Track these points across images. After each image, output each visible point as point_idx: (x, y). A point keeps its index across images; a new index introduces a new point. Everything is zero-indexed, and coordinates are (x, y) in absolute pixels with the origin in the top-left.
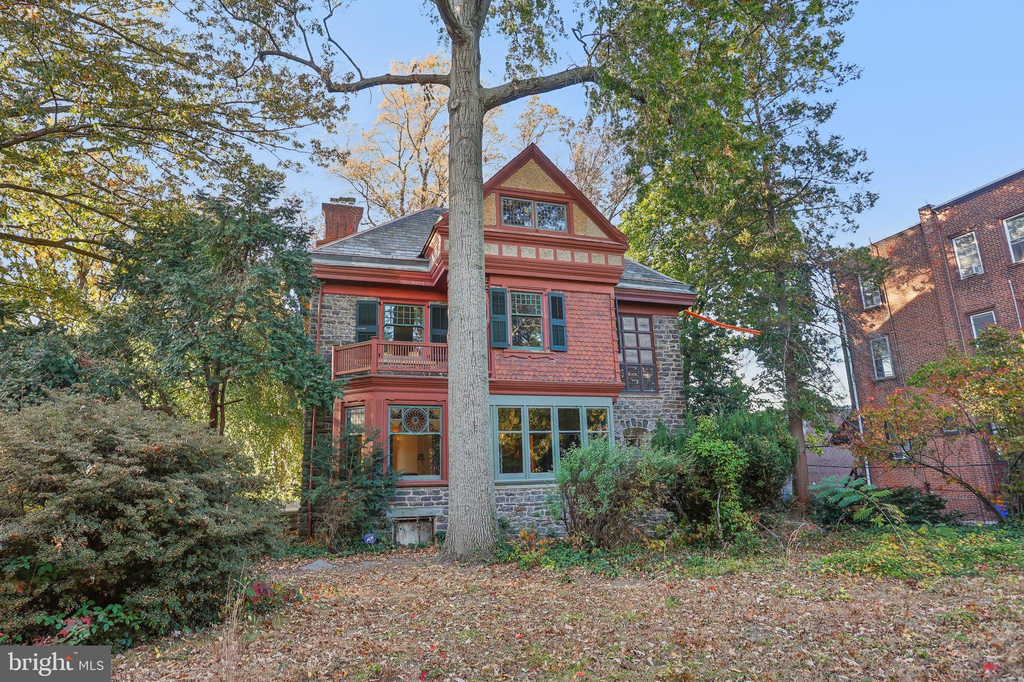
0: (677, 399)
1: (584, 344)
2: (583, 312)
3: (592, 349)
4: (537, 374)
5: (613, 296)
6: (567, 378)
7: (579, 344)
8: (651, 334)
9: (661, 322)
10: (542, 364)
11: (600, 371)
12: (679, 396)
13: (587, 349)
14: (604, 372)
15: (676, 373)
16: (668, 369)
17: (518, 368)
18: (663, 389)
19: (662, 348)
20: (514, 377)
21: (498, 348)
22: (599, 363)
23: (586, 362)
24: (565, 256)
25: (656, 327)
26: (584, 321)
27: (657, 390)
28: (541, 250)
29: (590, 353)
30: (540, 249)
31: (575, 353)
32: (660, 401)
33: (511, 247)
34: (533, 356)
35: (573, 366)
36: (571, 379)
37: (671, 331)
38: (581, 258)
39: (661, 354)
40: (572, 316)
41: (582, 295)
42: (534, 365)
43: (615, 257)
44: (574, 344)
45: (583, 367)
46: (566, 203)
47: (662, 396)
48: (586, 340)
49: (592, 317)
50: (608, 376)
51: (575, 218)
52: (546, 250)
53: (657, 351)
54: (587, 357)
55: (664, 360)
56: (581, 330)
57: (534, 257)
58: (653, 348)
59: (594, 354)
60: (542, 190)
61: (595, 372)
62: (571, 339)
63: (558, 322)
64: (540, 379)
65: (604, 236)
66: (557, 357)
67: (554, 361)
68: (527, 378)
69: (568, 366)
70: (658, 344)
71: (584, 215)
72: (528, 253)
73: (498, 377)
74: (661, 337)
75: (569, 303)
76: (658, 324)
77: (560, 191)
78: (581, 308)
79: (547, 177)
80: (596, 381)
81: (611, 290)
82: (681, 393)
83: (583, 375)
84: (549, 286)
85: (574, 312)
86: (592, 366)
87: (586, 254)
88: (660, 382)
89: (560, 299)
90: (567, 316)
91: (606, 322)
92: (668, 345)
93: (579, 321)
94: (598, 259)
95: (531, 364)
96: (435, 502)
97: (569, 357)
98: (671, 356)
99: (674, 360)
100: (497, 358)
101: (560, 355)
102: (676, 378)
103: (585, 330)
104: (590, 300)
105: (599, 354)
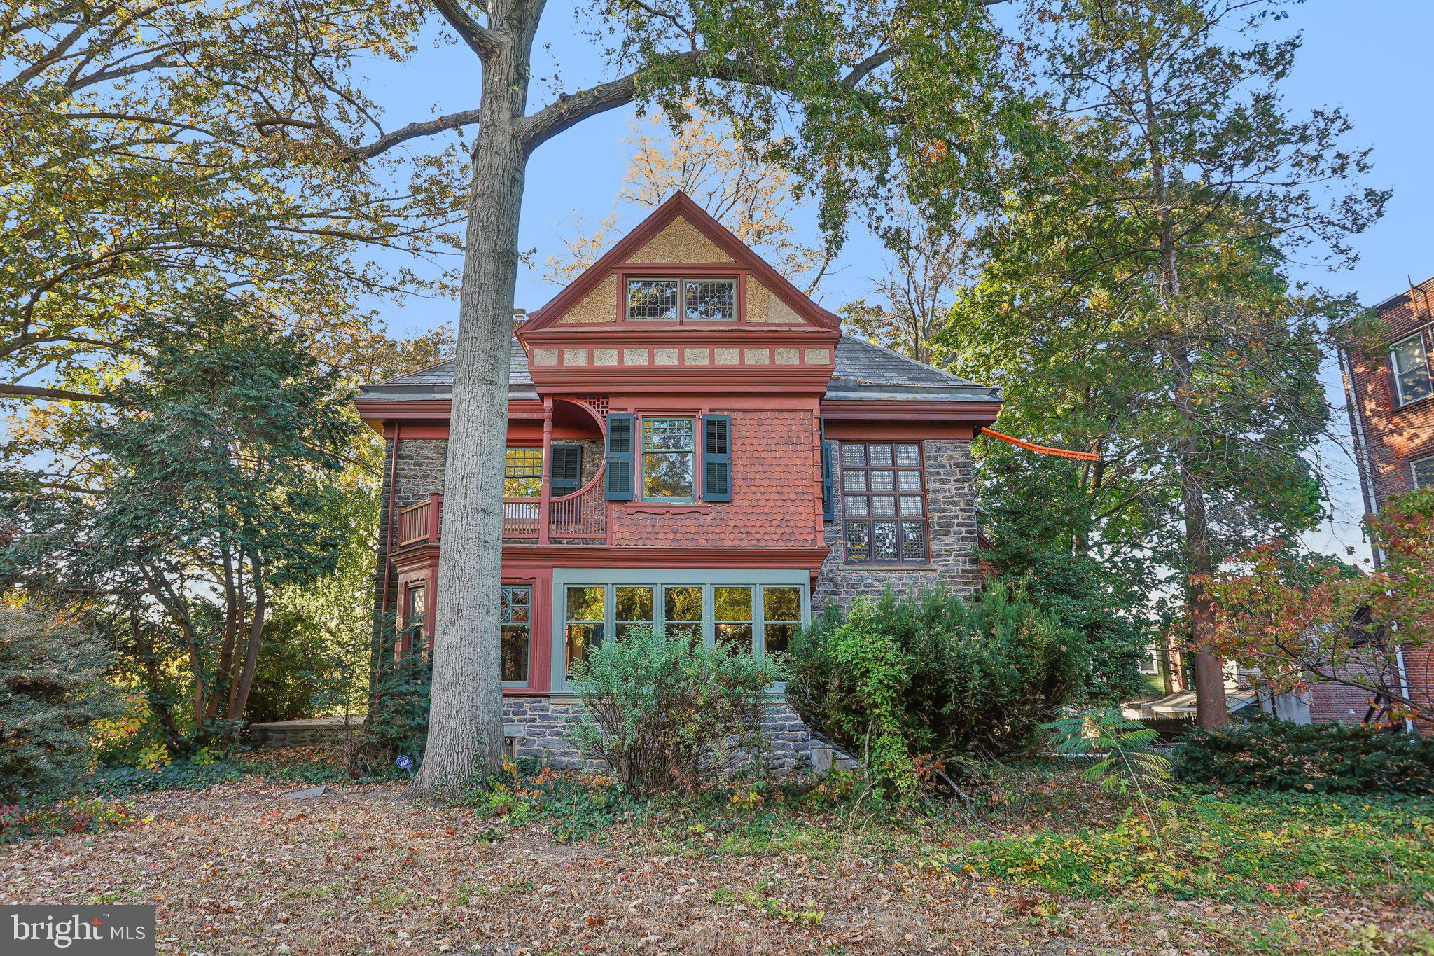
0: (963, 571)
1: (762, 489)
2: (764, 442)
3: (776, 497)
4: (679, 536)
5: (817, 412)
6: (729, 542)
7: (754, 489)
8: (921, 469)
9: (938, 450)
10: (688, 523)
11: (788, 530)
12: (967, 566)
13: (767, 496)
14: (796, 531)
15: (964, 530)
16: (950, 525)
17: (650, 529)
18: (937, 556)
19: (938, 491)
20: (641, 542)
21: (617, 502)
22: (788, 517)
23: (764, 517)
24: (728, 357)
25: (929, 458)
26: (765, 455)
27: (927, 557)
28: (688, 352)
29: (771, 503)
30: (687, 350)
31: (746, 503)
32: (931, 575)
33: (639, 351)
34: (673, 510)
35: (741, 524)
36: (736, 543)
37: (956, 464)
38: (757, 357)
39: (936, 501)
40: (743, 448)
41: (761, 415)
42: (676, 523)
43: (817, 352)
44: (745, 490)
45: (758, 524)
46: (735, 276)
47: (935, 566)
48: (766, 483)
49: (778, 448)
50: (802, 538)
51: (749, 297)
52: (696, 351)
53: (929, 497)
54: (766, 510)
55: (943, 511)
56: (758, 468)
57: (676, 363)
58: (923, 493)
59: (779, 503)
60: (694, 261)
61: (780, 531)
62: (739, 482)
63: (717, 458)
64: (683, 545)
65: (800, 320)
66: (714, 512)
67: (709, 517)
68: (663, 542)
69: (733, 523)
70: (931, 485)
71: (765, 291)
72: (667, 357)
73: (615, 542)
74: (938, 474)
75: (739, 428)
76: (933, 453)
77: (726, 258)
78: (760, 435)
79: (704, 239)
80: (780, 546)
81: (814, 404)
82: (973, 562)
83: (758, 536)
84: (705, 405)
85: (747, 441)
86: (774, 523)
87: (766, 352)
88: (933, 546)
89: (722, 424)
90: (735, 448)
91: (804, 454)
92: (951, 486)
93: (756, 455)
94: (787, 357)
95: (671, 523)
96: (516, 718)
97: (735, 510)
98: (956, 504)
99: (962, 510)
100: (615, 515)
101: (718, 507)
102: (964, 539)
103: (765, 468)
104: (776, 422)
105: (789, 504)
